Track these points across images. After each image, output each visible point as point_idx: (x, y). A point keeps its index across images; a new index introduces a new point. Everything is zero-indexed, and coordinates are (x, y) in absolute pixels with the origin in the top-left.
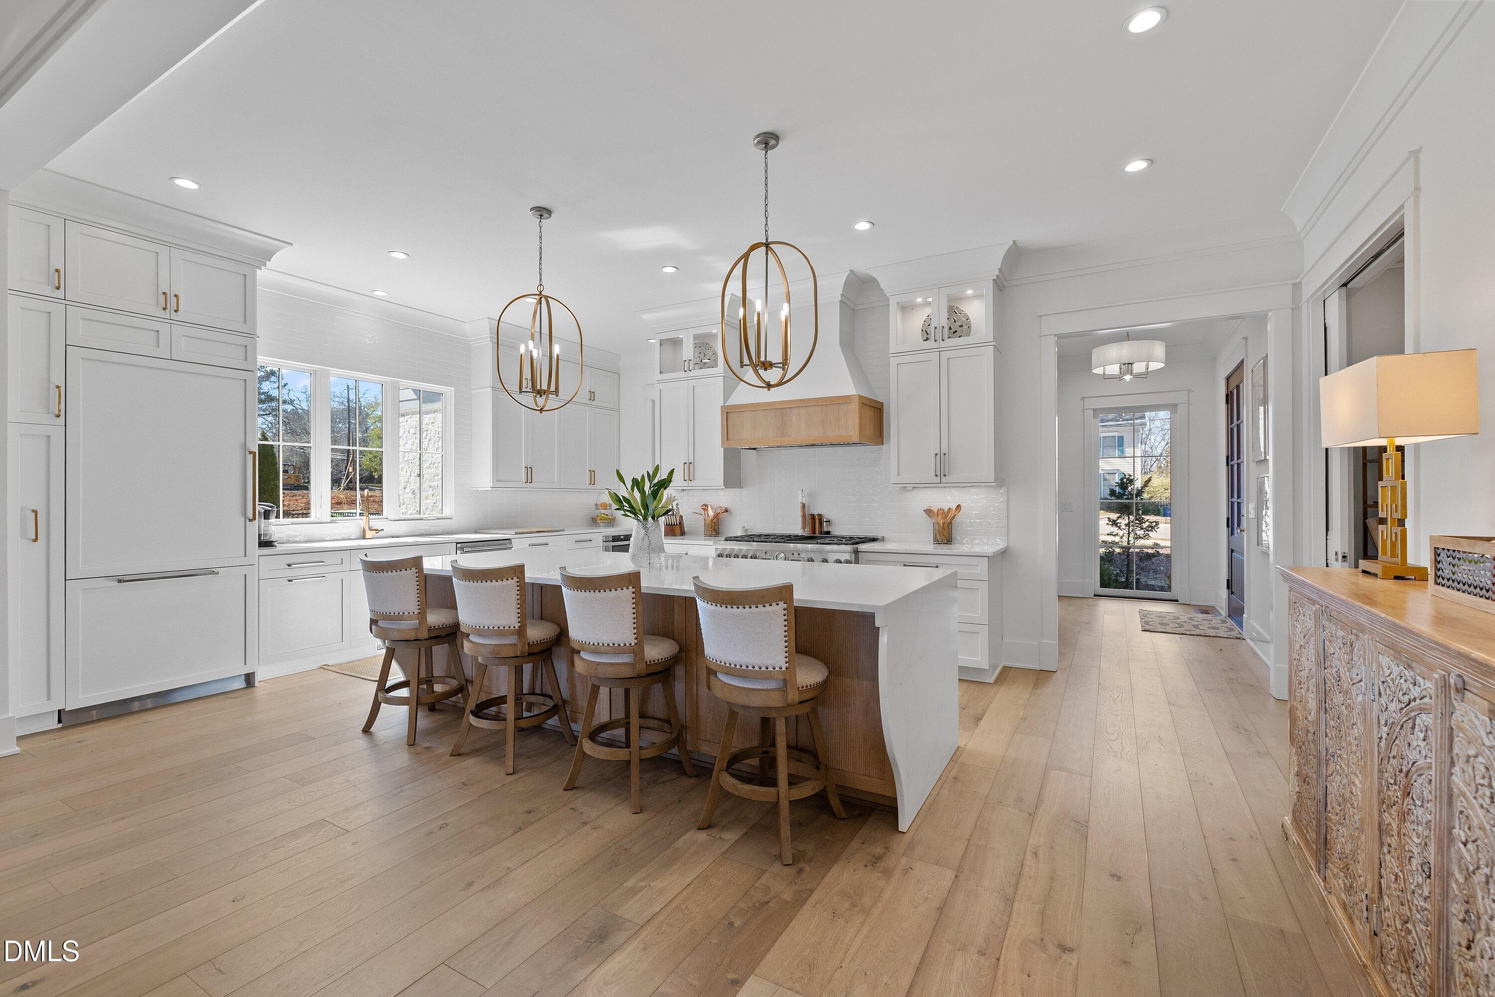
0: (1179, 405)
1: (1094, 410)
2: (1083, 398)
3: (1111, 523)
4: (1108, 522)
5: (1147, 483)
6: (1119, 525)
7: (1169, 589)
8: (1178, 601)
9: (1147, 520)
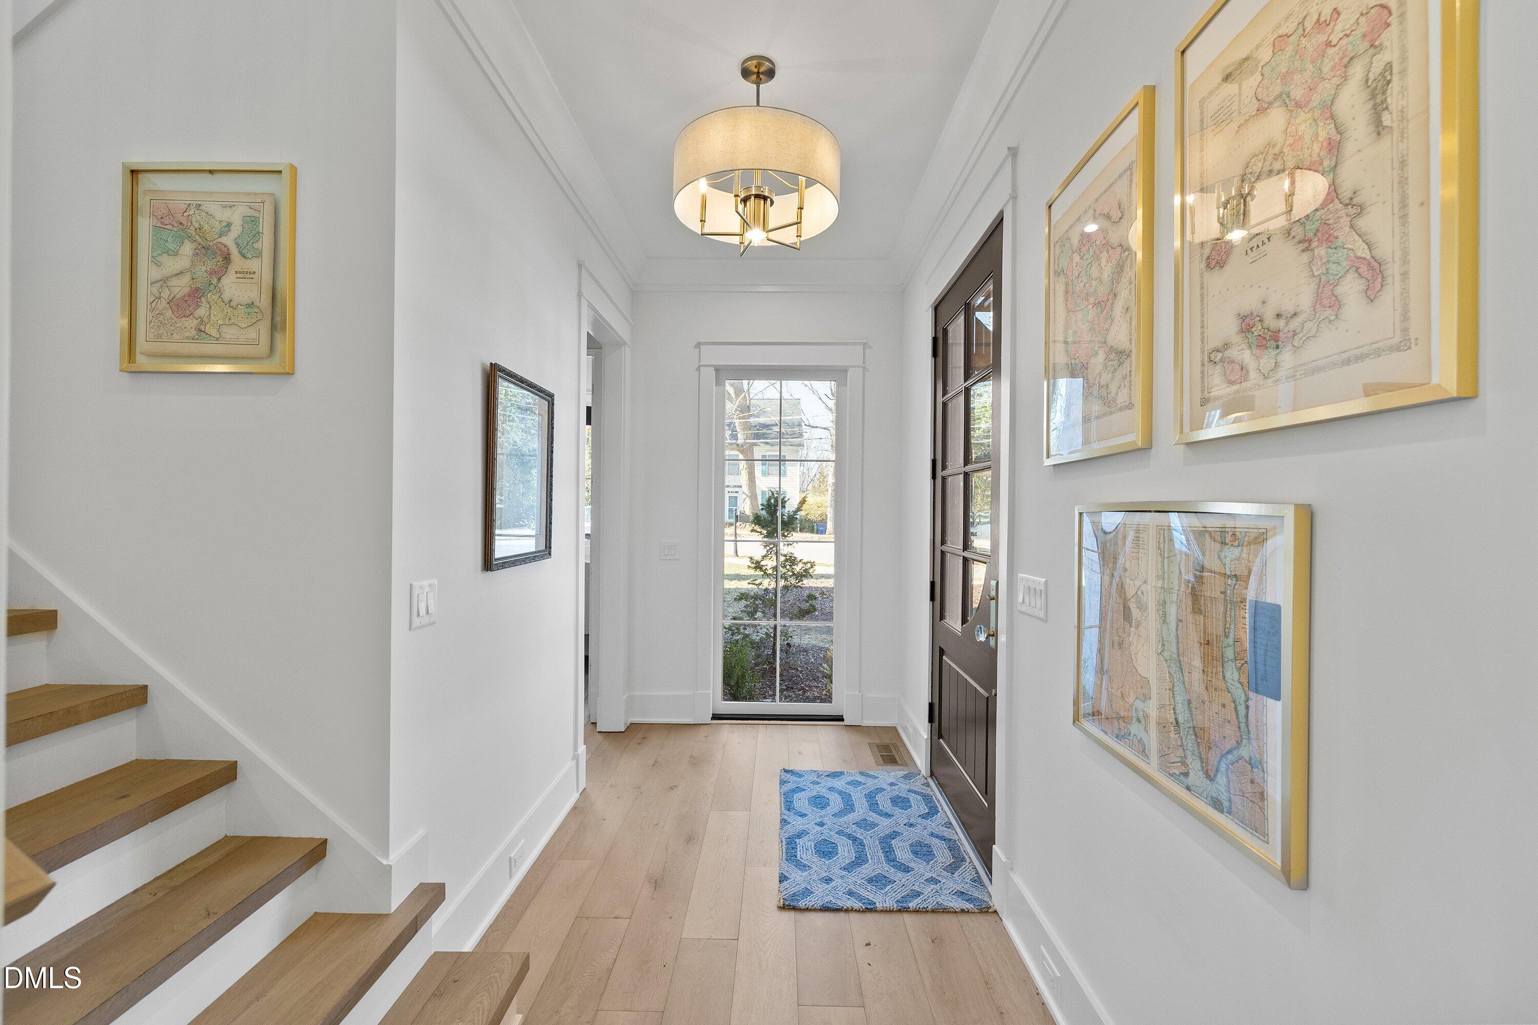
0: (851, 370)
1: (718, 370)
2: (698, 345)
3: (753, 565)
4: (750, 564)
5: (803, 502)
6: (764, 568)
7: (828, 699)
8: (842, 720)
9: (800, 561)
